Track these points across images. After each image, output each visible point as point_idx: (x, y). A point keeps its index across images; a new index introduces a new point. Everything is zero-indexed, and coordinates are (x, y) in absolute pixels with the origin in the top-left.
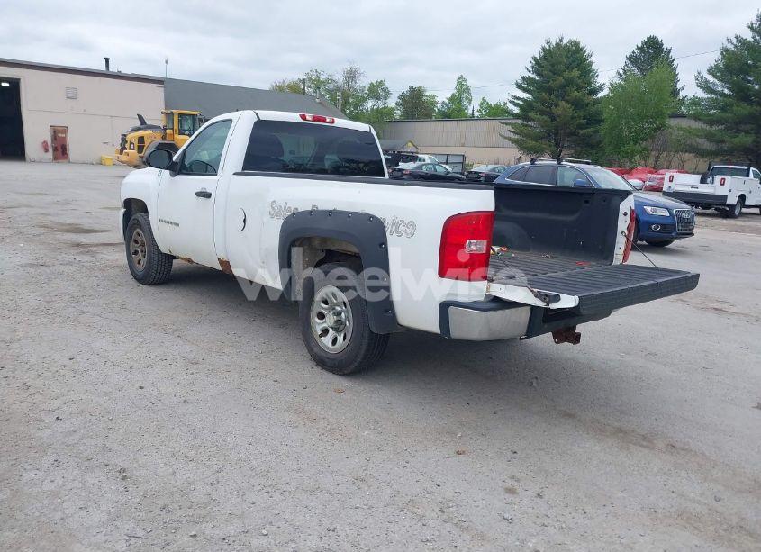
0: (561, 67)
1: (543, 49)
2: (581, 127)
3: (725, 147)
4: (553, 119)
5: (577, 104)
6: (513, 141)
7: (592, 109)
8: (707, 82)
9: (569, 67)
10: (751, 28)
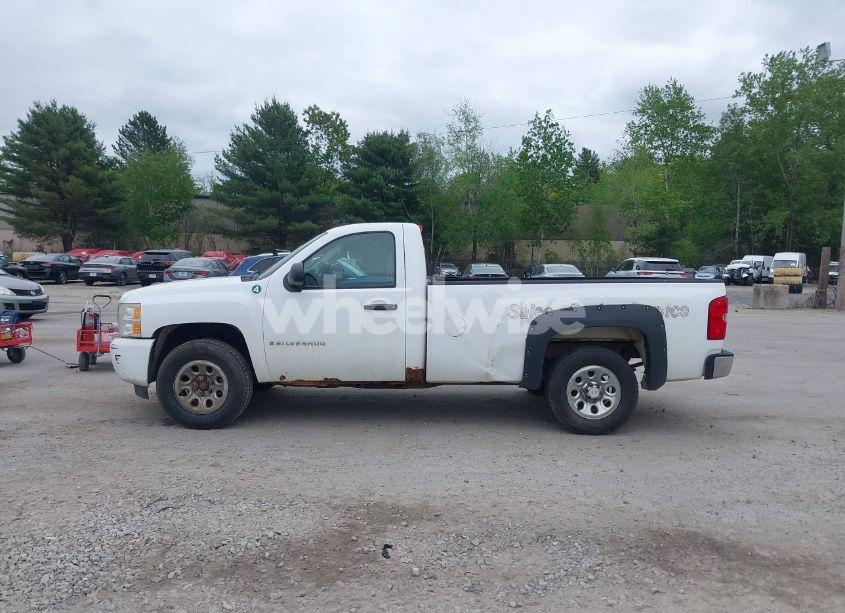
0: (63, 136)
1: (33, 112)
2: (97, 205)
3: (250, 228)
4: (62, 196)
5: (89, 179)
6: (10, 222)
7: (109, 187)
8: (225, 165)
9: (71, 136)
10: (253, 119)
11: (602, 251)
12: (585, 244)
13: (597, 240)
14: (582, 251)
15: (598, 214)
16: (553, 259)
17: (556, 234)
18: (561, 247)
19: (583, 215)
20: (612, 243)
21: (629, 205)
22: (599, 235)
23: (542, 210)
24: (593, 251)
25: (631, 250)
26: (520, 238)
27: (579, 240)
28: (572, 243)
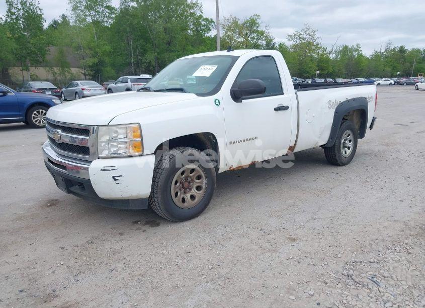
11: (67, 74)
12: (56, 70)
13: (62, 67)
14: (54, 74)
15: (61, 52)
16: (35, 79)
17: (37, 63)
18: (41, 71)
19: (52, 52)
20: (72, 69)
21: (79, 48)
22: (63, 64)
23: (27, 48)
24: (61, 74)
25: (82, 73)
26: (14, 66)
27: (51, 67)
28: (47, 69)
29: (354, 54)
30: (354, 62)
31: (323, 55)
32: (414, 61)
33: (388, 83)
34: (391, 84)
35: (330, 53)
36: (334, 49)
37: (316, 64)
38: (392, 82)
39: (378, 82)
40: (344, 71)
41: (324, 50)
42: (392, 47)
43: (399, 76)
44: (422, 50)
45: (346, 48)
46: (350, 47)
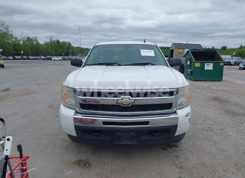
29: (34, 42)
30: (35, 47)
31: (15, 41)
32: (64, 48)
33: (59, 59)
34: (60, 59)
35: (20, 41)
36: (22, 38)
37: (12, 47)
38: (61, 58)
39: (54, 58)
40: (30, 52)
41: (16, 38)
42: (53, 40)
43: (64, 55)
44: (67, 42)
45: (29, 39)
46: (31, 38)
